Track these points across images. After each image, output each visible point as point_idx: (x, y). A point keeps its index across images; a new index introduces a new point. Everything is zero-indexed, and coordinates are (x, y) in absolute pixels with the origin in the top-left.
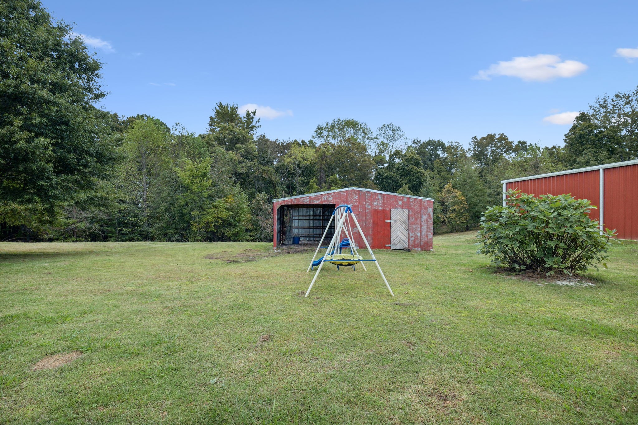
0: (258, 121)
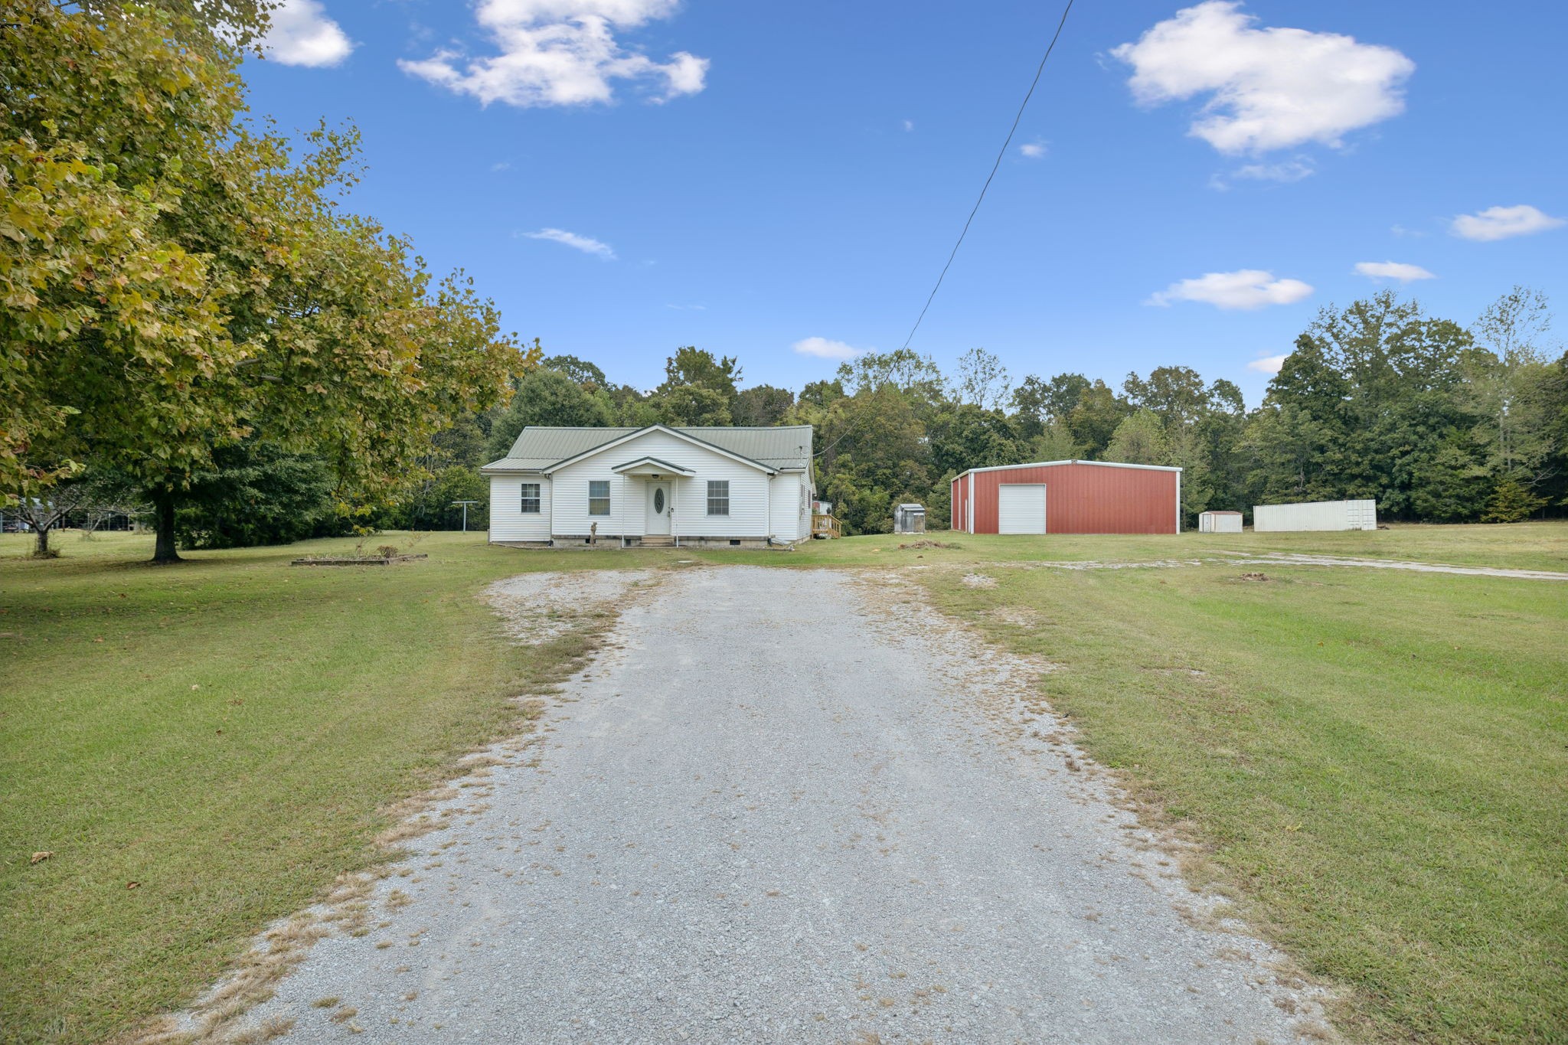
0: (739, 372)
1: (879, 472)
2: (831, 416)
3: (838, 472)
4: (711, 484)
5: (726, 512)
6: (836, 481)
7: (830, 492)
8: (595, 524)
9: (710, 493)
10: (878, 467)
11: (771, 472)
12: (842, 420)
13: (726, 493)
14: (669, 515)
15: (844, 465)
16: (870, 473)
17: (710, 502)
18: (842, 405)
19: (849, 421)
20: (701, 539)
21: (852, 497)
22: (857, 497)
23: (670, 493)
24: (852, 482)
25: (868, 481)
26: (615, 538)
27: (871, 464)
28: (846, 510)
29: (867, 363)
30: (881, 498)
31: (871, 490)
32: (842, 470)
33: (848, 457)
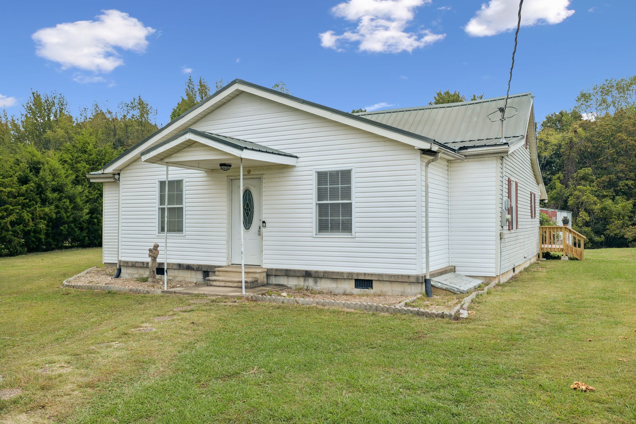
1: (621, 184)
2: (571, 135)
3: (580, 184)
4: (322, 177)
5: (347, 227)
6: (576, 192)
7: (570, 202)
8: (156, 247)
9: (321, 195)
10: (619, 179)
11: (426, 146)
12: (581, 139)
13: (347, 193)
14: (260, 233)
15: (584, 178)
16: (611, 184)
17: (322, 209)
18: (581, 126)
19: (589, 140)
20: (307, 274)
21: (593, 207)
22: (599, 206)
23: (260, 195)
24: (594, 193)
25: (611, 192)
26: (189, 268)
27: (613, 176)
28: (588, 219)
29: (605, 91)
30: (624, 208)
31: (613, 199)
32: (583, 182)
33: (589, 170)
